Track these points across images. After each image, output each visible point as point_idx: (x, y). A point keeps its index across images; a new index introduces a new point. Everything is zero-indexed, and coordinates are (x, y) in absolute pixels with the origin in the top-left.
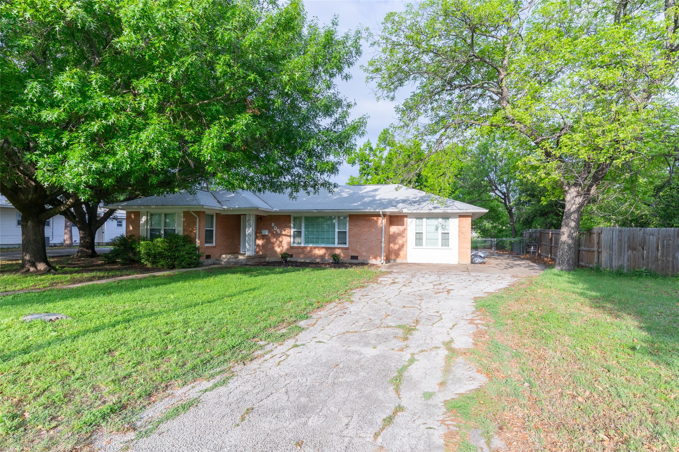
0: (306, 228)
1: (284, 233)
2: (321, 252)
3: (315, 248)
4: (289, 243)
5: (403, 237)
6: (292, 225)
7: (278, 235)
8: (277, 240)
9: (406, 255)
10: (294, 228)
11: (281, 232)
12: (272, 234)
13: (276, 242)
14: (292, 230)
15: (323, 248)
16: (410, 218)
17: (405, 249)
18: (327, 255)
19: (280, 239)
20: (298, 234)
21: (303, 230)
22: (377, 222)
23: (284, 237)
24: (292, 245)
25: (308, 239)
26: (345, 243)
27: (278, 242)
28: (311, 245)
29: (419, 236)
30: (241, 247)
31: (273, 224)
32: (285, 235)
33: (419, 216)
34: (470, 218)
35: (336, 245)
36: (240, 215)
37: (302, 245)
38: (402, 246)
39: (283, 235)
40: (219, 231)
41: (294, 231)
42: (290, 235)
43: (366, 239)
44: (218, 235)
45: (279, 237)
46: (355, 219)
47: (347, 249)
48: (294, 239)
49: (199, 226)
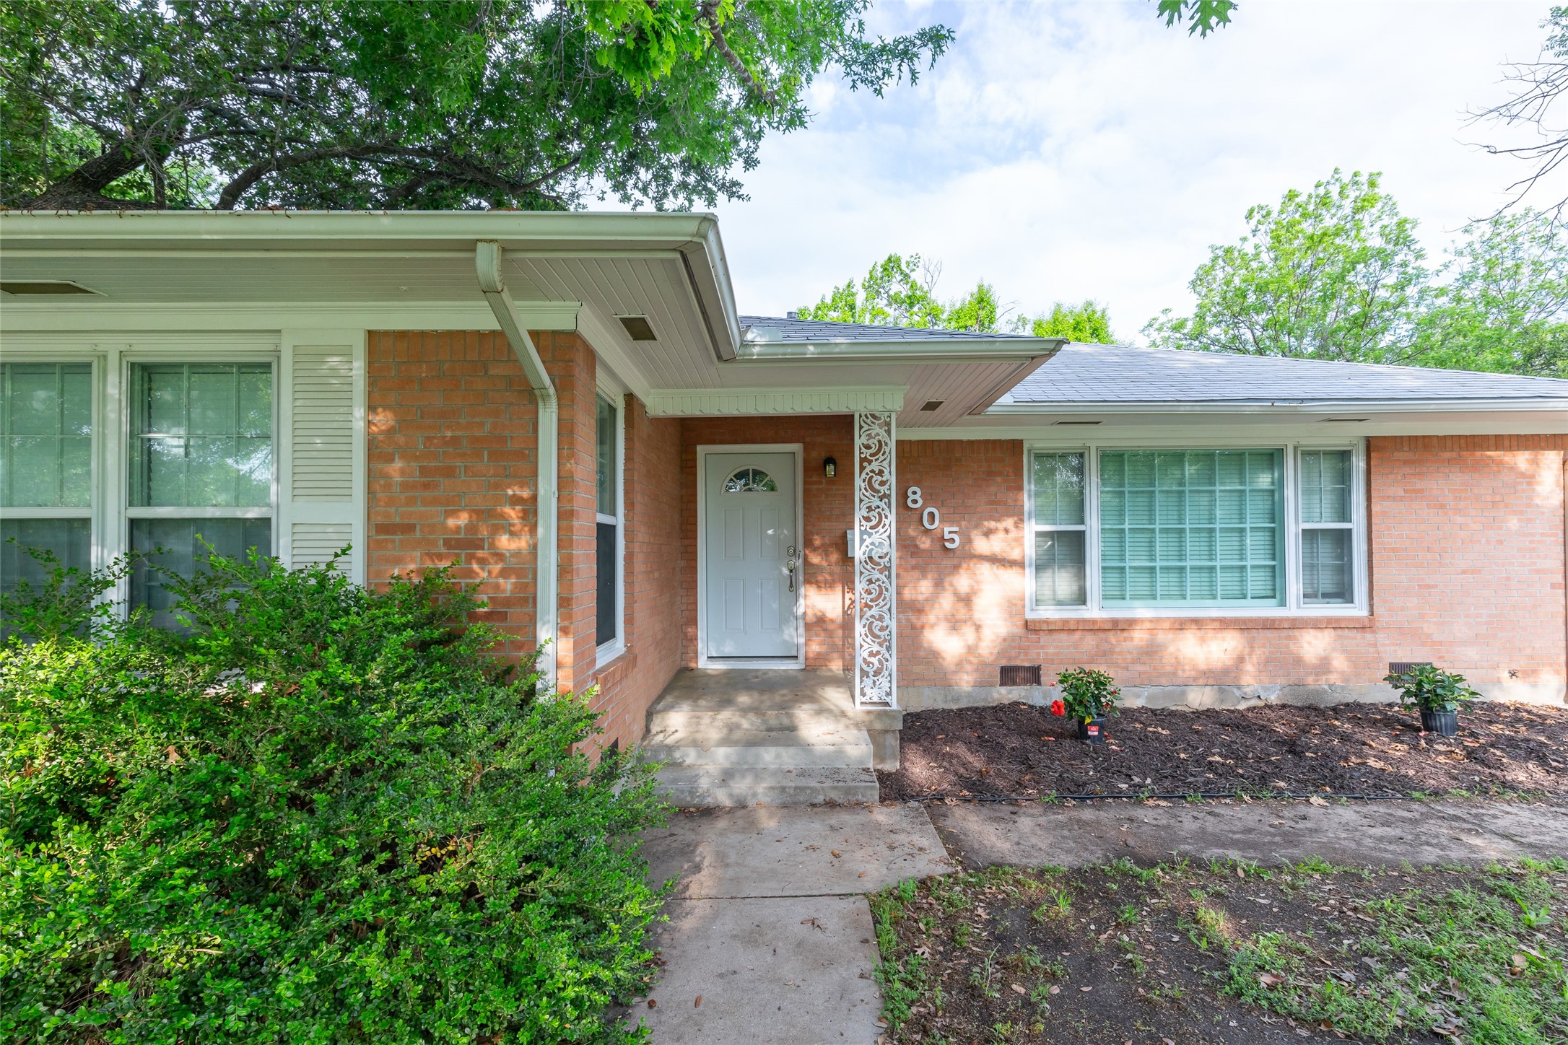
0: (1106, 513)
1: (981, 545)
2: (1217, 649)
3: (1181, 625)
4: (1014, 606)
6: (1028, 504)
7: (948, 561)
8: (939, 584)
10: (1040, 515)
11: (968, 540)
12: (913, 550)
13: (932, 600)
14: (1032, 528)
15: (1225, 624)
18: (1249, 667)
19: (962, 582)
20: (1065, 548)
21: (1093, 526)
22: (1530, 479)
23: (985, 570)
24: (1030, 615)
25: (1113, 577)
26: (1348, 595)
27: (947, 601)
28: (1142, 611)
30: (701, 634)
31: (915, 496)
32: (996, 560)
35: (1295, 608)
37: (1094, 611)
39: (983, 558)
40: (642, 535)
41: (1039, 534)
42: (1015, 554)
43: (1474, 572)
44: (639, 566)
45: (956, 568)
46: (1406, 462)
47: (1365, 626)
48: (1047, 576)
49: (565, 482)
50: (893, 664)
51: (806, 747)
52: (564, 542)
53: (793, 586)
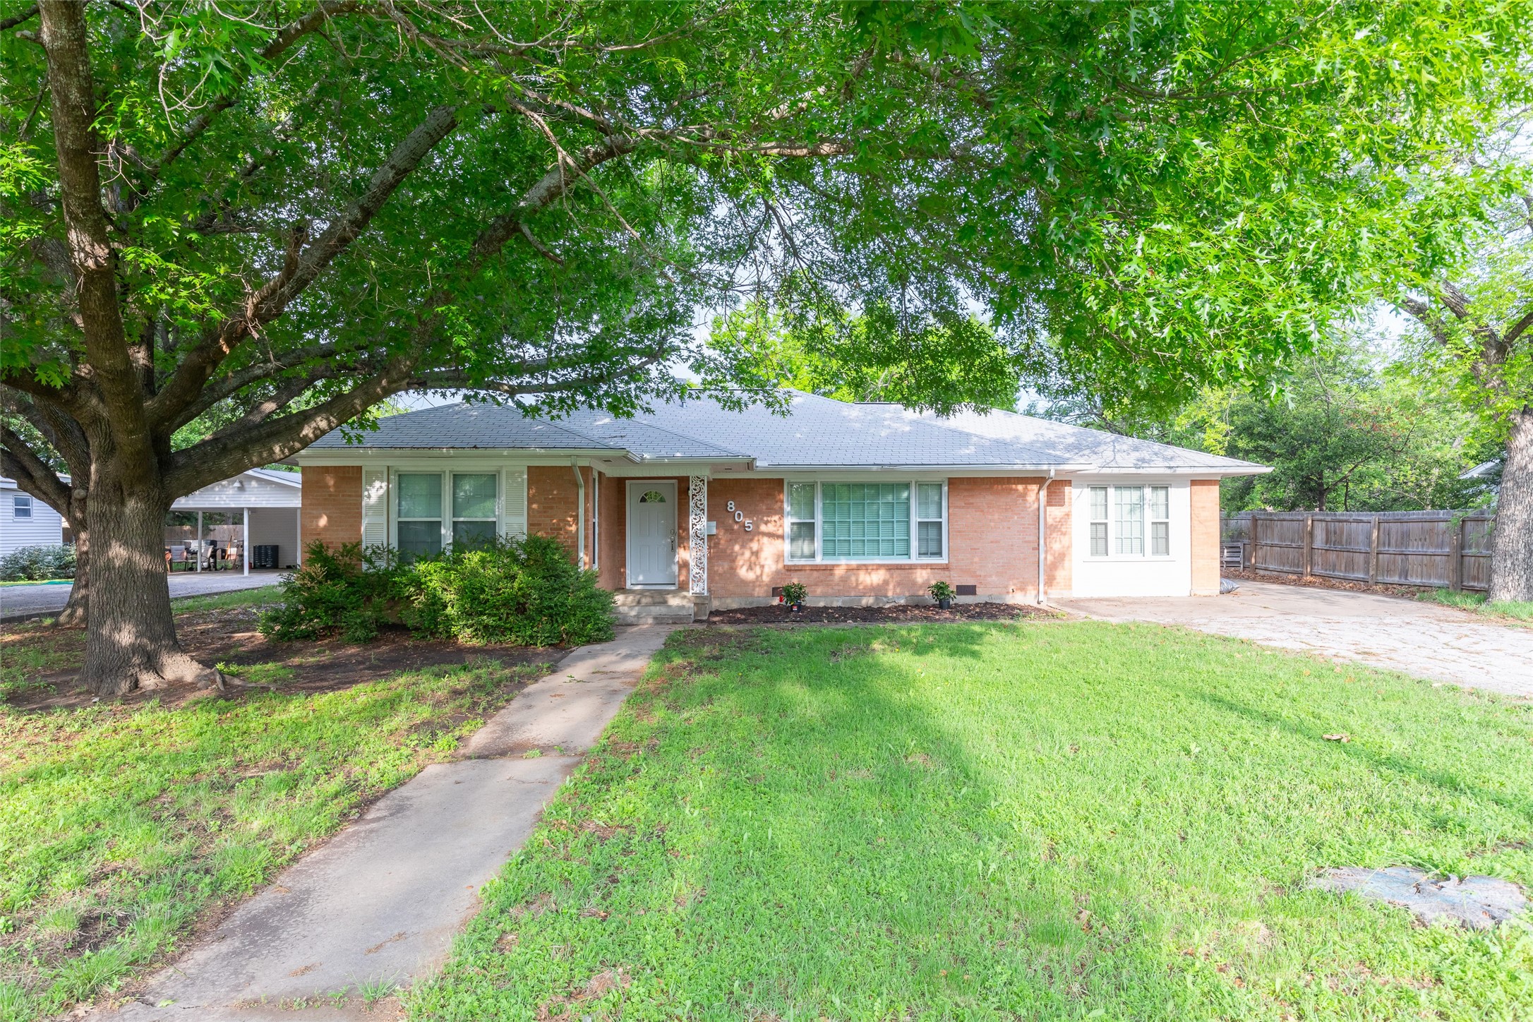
0: (825, 513)
1: (763, 528)
2: (876, 578)
3: (859, 568)
4: (779, 557)
5: (1064, 534)
6: (787, 508)
7: (747, 535)
8: (743, 547)
9: (1070, 579)
10: (792, 514)
11: (758, 527)
12: (729, 530)
13: (740, 553)
14: (788, 521)
15: (881, 567)
16: (1077, 487)
17: (1066, 563)
18: (891, 586)
19: (755, 546)
20: (805, 530)
21: (819, 520)
22: (1023, 498)
23: (765, 540)
24: (787, 563)
25: (830, 545)
26: (939, 554)
27: (747, 554)
28: (843, 561)
29: (1100, 531)
30: (628, 572)
31: (731, 505)
32: (771, 535)
33: (1099, 484)
34: (1217, 488)
35: (914, 559)
36: (624, 479)
37: (819, 560)
38: (1061, 557)
39: (764, 534)
40: (604, 526)
41: (793, 524)
42: (780, 532)
43: (997, 542)
44: (603, 538)
45: (752, 540)
46: (966, 490)
47: (946, 568)
48: (795, 544)
49: (586, 511)
50: (705, 576)
51: (670, 606)
52: (586, 529)
53: (673, 549)
